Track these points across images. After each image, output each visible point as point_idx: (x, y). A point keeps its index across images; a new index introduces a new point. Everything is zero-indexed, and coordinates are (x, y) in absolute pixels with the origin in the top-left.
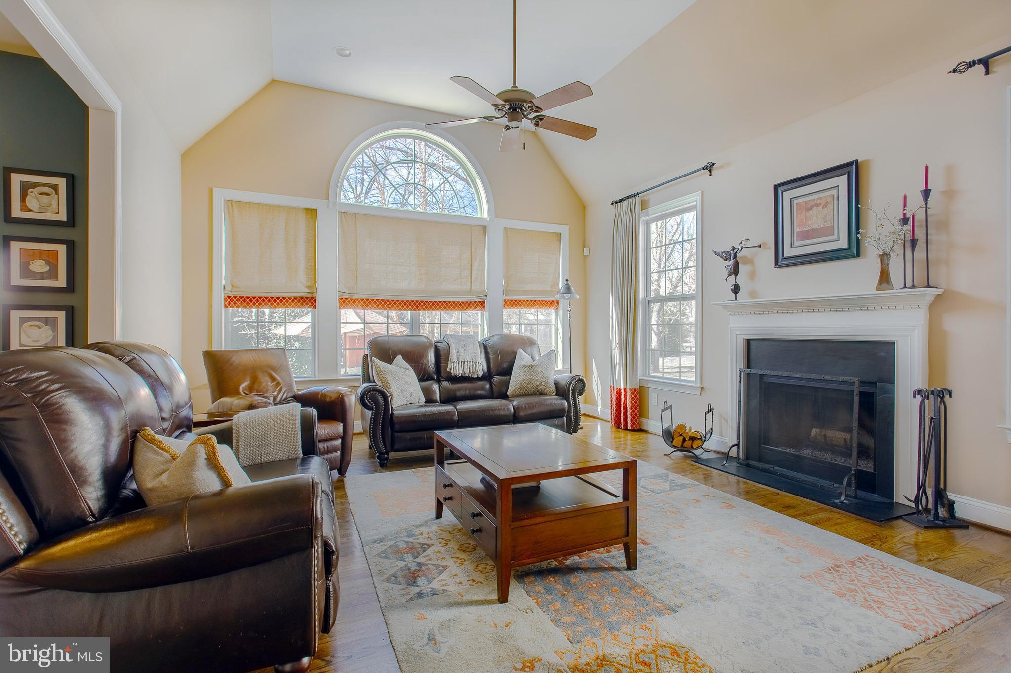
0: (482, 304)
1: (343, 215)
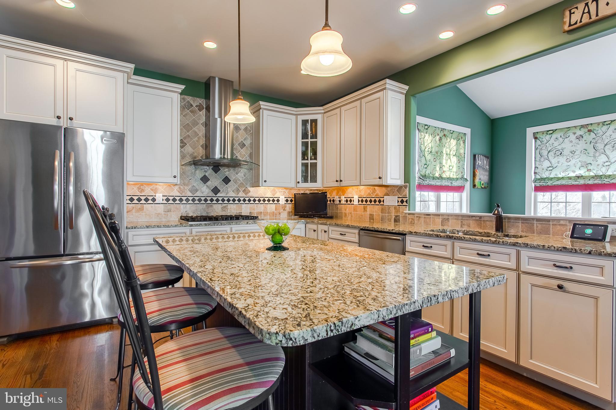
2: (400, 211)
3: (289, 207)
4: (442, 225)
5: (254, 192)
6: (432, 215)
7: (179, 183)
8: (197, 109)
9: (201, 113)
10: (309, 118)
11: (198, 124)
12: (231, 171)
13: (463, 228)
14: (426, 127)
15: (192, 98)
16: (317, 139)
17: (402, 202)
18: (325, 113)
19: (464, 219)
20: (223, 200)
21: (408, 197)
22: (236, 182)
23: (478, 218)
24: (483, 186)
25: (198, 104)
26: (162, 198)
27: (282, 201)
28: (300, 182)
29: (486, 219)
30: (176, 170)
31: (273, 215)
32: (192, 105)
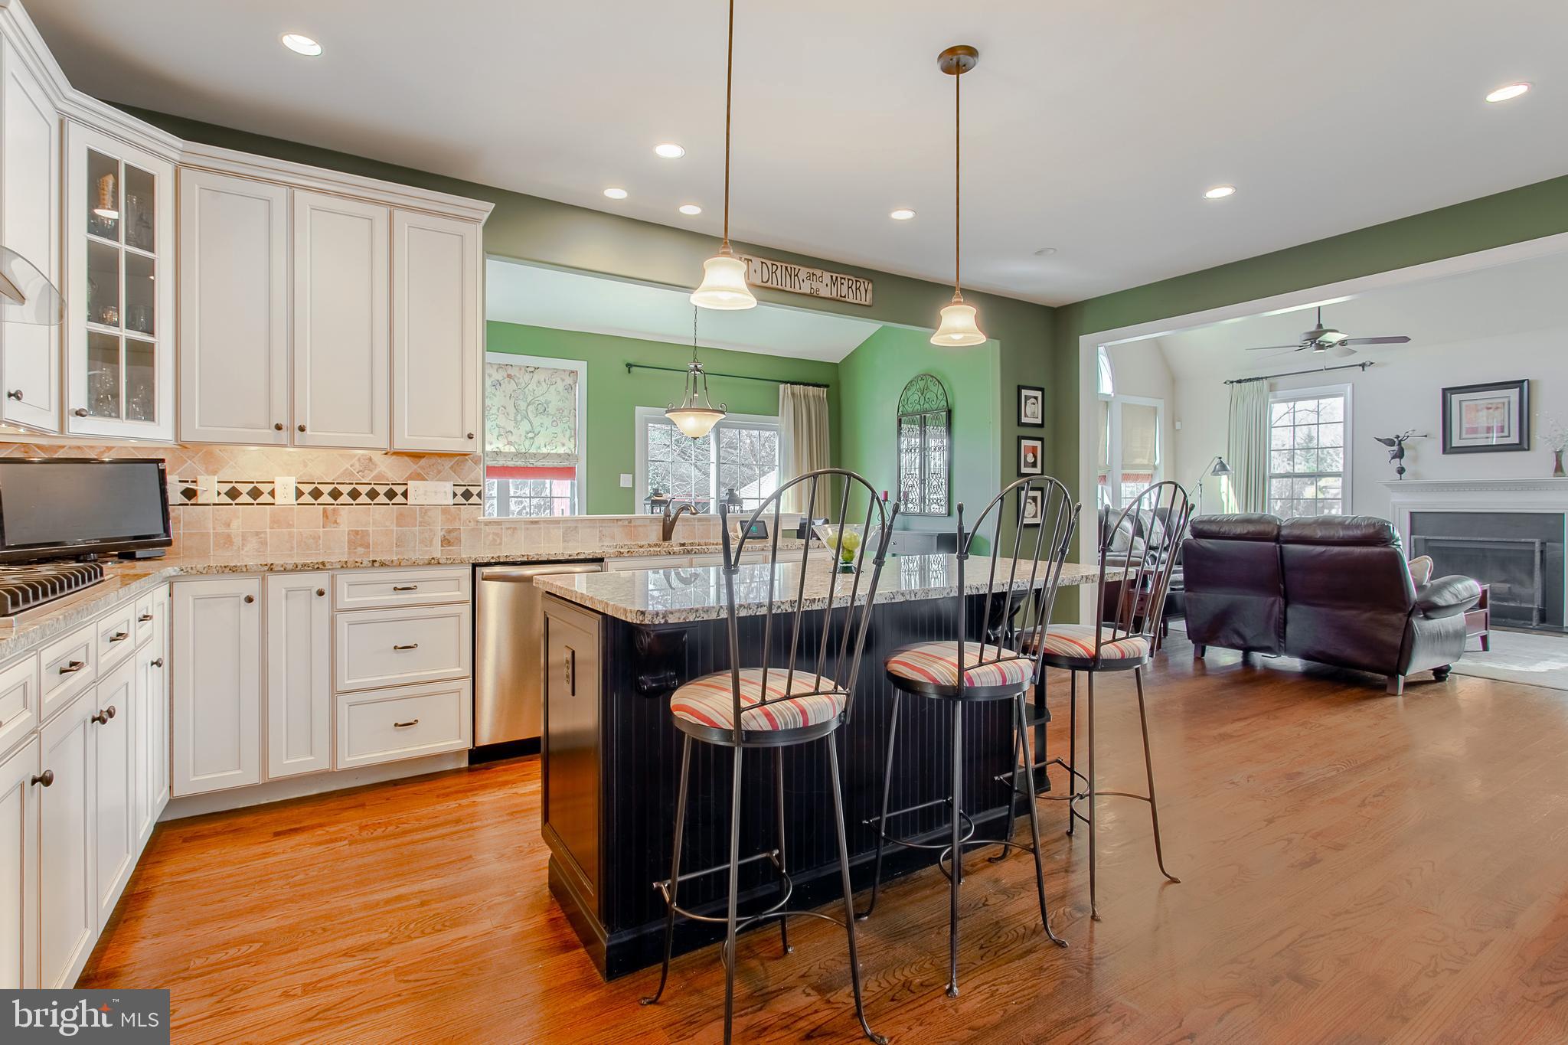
2: (460, 519)
4: (564, 541)
6: (544, 521)
13: (603, 542)
16: (153, 252)
17: (467, 495)
19: (605, 527)
21: (482, 484)
23: (626, 523)
28: (88, 411)
29: (638, 523)
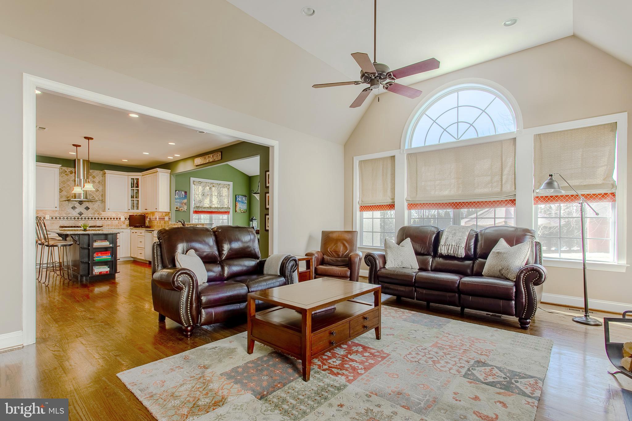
0: (513, 202)
1: (409, 155)
2: (169, 223)
3: (127, 222)
5: (104, 215)
7: (58, 210)
8: (69, 173)
9: (72, 175)
10: (135, 177)
11: (70, 180)
12: (90, 204)
14: (200, 183)
15: (67, 168)
16: (138, 188)
17: (169, 219)
18: (143, 175)
20: (85, 218)
21: (171, 217)
22: (93, 209)
24: (242, 212)
25: (70, 171)
26: (49, 217)
27: (123, 219)
28: (130, 209)
30: (57, 203)
31: (117, 226)
32: (66, 172)
